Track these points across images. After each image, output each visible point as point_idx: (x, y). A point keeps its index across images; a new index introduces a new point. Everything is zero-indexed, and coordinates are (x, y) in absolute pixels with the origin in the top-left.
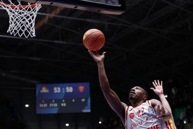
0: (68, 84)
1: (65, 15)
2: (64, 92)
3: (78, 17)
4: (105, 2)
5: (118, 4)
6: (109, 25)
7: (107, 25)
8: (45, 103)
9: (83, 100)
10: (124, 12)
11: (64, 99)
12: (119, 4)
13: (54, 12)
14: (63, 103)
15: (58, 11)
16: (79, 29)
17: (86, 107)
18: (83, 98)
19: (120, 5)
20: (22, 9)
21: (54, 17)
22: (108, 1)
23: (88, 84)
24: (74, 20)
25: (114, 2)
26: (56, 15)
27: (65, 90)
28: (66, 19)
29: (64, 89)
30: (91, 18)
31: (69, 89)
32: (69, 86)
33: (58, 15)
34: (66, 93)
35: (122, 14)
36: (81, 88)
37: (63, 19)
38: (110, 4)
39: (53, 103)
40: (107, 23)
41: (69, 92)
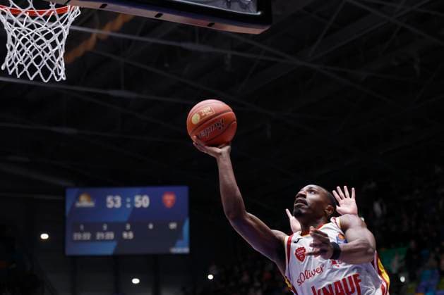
0: (138, 190)
1: (134, 33)
2: (128, 206)
3: (163, 38)
4: (225, 4)
5: (255, 10)
6: (233, 56)
7: (229, 57)
8: (86, 230)
9: (173, 226)
10: (267, 28)
11: (129, 221)
12: (258, 11)
13: (108, 26)
14: (128, 231)
15: (119, 23)
16: (167, 65)
17: (179, 242)
18: (174, 221)
19: (259, 13)
20: (37, 18)
21: (110, 38)
22: (232, 4)
23: (184, 191)
24: (154, 45)
25: (246, 6)
26: (113, 31)
27: (133, 202)
28: (137, 41)
29: (128, 200)
30: (193, 40)
31: (141, 199)
32: (142, 194)
33: (118, 32)
34: (135, 209)
35: (262, 33)
36: (169, 199)
37: (130, 41)
38: (236, 9)
39: (104, 232)
40: (229, 54)
41: (142, 208)
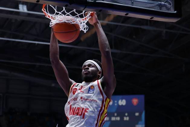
0: (120, 97)
1: (119, 22)
2: (116, 104)
3: (133, 24)
4: (159, 8)
5: (173, 10)
7: (164, 32)
9: (137, 114)
10: (179, 19)
11: (116, 112)
12: (175, 11)
13: (107, 19)
15: (112, 18)
16: (134, 37)
17: (140, 122)
18: (137, 112)
19: (175, 12)
21: (108, 24)
22: (162, 8)
23: (142, 97)
24: (128, 27)
25: (169, 8)
26: (109, 21)
27: (118, 103)
28: (120, 26)
29: (116, 102)
30: (147, 24)
31: (122, 101)
32: (122, 99)
33: (112, 21)
34: (118, 106)
35: (178, 21)
36: (135, 101)
37: (117, 26)
38: (164, 10)
40: (165, 31)
41: (122, 105)
